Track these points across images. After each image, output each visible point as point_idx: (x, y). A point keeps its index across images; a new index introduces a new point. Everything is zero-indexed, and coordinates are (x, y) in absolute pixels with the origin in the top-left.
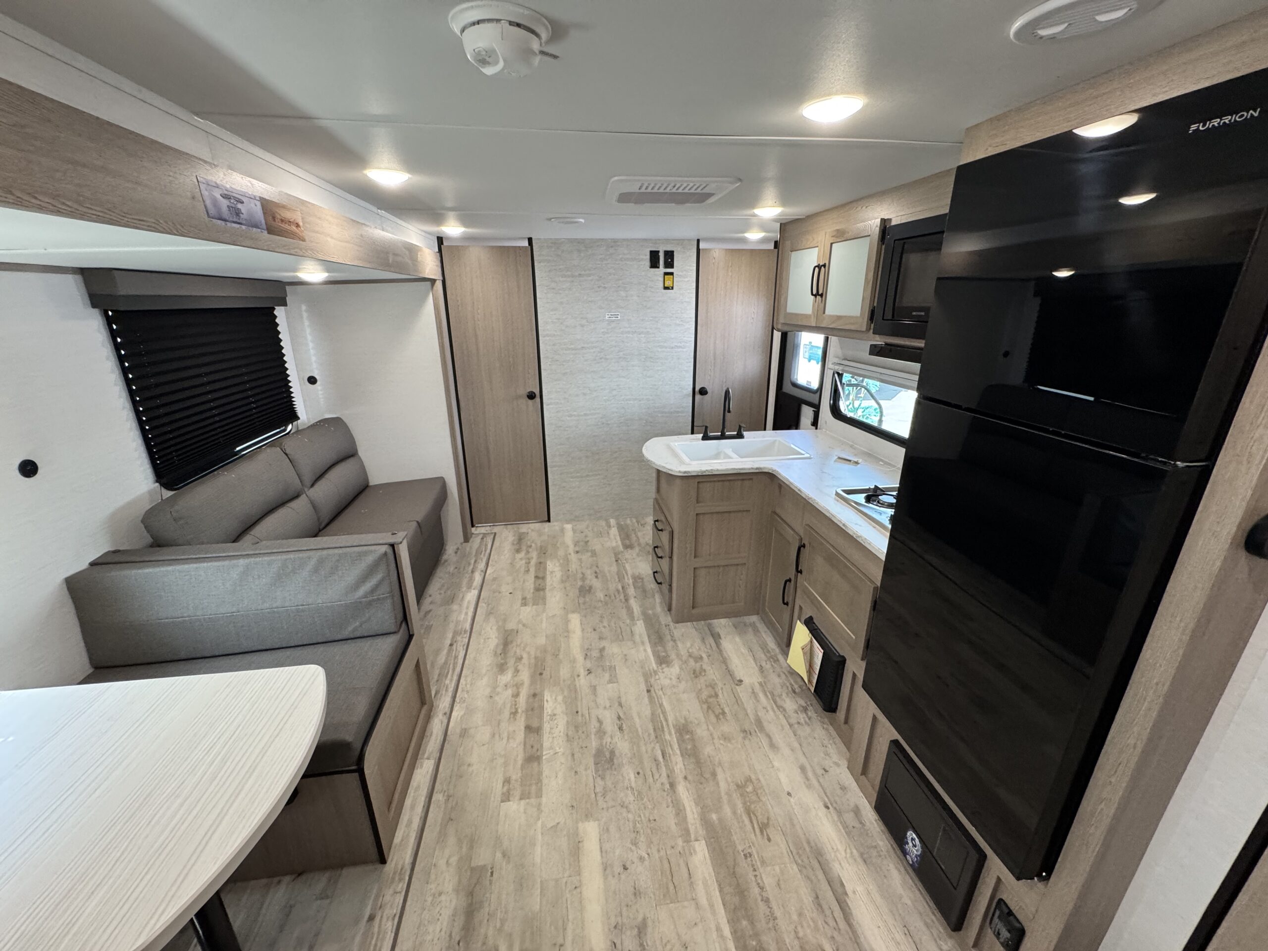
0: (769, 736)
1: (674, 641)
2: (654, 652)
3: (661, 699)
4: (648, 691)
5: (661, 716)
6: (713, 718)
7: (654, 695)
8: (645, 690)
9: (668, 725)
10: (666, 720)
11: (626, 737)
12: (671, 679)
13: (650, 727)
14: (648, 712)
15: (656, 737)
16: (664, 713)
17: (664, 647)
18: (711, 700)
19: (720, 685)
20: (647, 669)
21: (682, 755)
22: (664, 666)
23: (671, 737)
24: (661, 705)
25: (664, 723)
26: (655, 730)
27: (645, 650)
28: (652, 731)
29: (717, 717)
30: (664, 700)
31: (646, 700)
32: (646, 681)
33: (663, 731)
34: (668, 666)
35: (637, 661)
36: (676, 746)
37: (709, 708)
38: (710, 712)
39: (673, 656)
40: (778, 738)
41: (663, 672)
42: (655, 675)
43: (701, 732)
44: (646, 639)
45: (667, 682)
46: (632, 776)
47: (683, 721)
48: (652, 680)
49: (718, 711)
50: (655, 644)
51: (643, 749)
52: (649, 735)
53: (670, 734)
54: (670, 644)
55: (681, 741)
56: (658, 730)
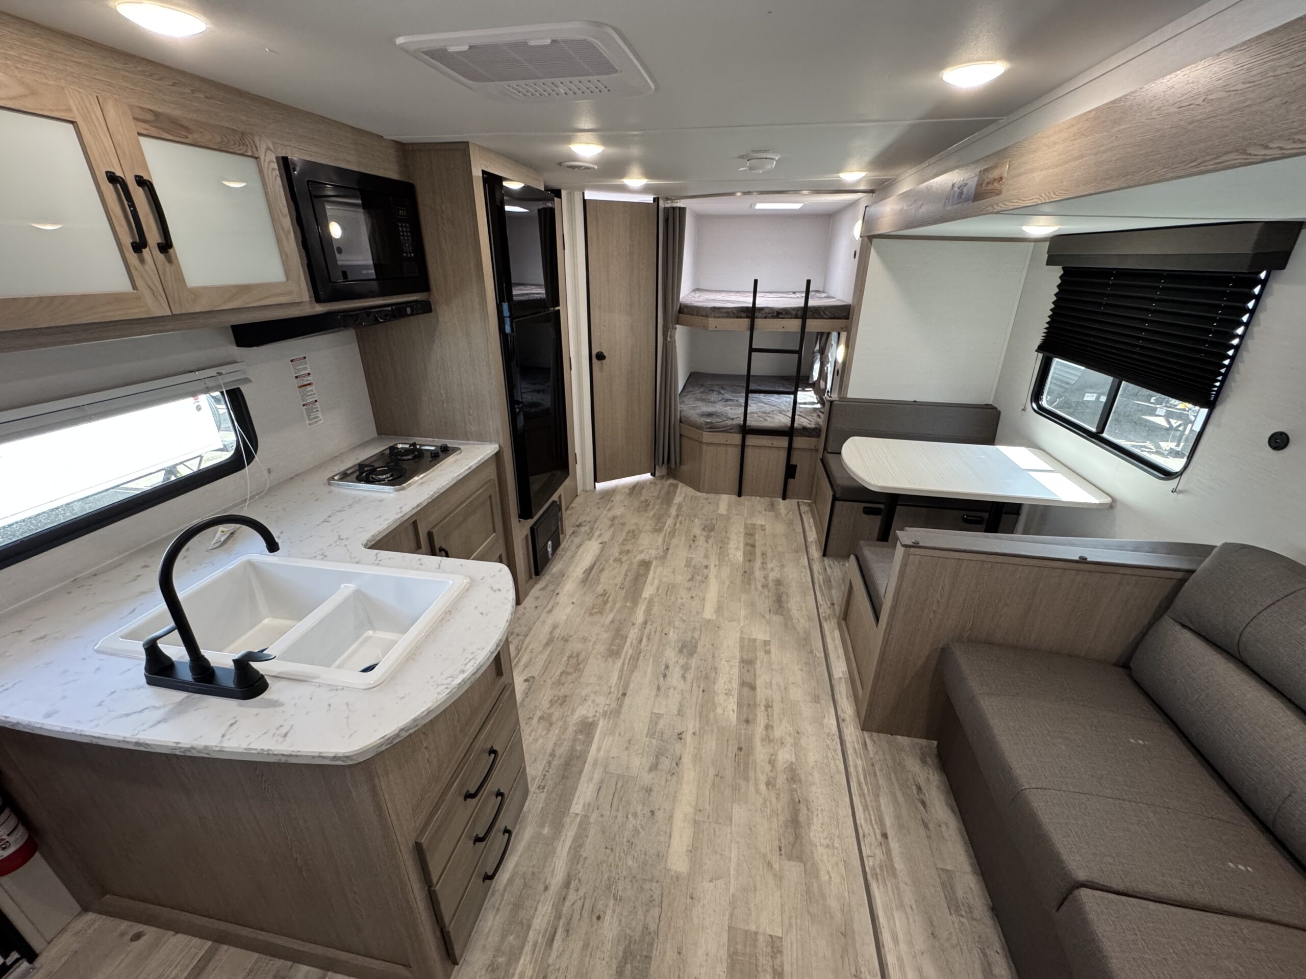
0: (551, 632)
1: (552, 755)
2: (590, 744)
3: (616, 685)
4: (624, 694)
5: (625, 669)
6: (582, 657)
7: (621, 689)
8: (627, 697)
9: (624, 659)
10: (623, 664)
11: (665, 659)
12: (593, 701)
13: (640, 662)
14: (636, 673)
15: (640, 653)
16: (622, 670)
17: (573, 748)
18: (570, 670)
19: (549, 682)
20: (611, 721)
21: (627, 637)
22: (590, 720)
23: (628, 650)
24: (620, 677)
25: (627, 661)
26: (638, 659)
27: (599, 749)
28: (641, 658)
29: (578, 655)
30: (615, 682)
31: (631, 686)
32: (621, 706)
33: (631, 656)
34: (587, 718)
35: (617, 735)
36: (628, 644)
37: (578, 664)
38: (580, 661)
39: (571, 729)
40: (547, 629)
41: (596, 712)
42: (606, 711)
43: (601, 648)
44: (588, 767)
45: (601, 700)
46: (671, 634)
47: (610, 659)
48: (614, 705)
49: (574, 661)
50: (579, 757)
51: (655, 648)
52: (645, 656)
53: (627, 652)
54: (562, 750)
55: (621, 647)
56: (635, 658)
